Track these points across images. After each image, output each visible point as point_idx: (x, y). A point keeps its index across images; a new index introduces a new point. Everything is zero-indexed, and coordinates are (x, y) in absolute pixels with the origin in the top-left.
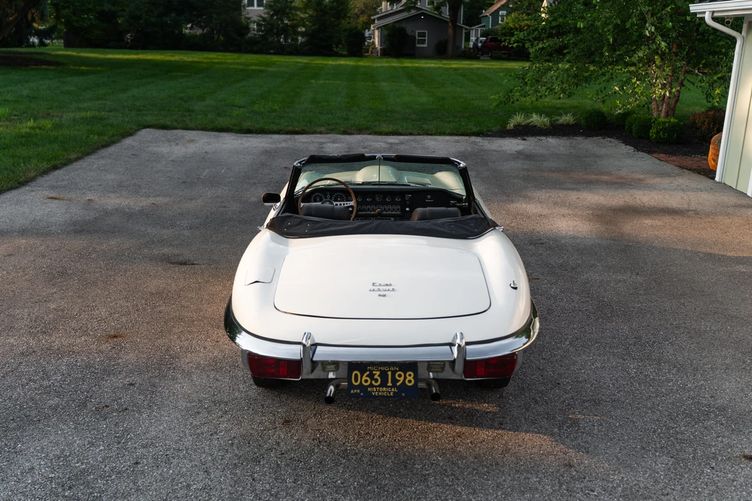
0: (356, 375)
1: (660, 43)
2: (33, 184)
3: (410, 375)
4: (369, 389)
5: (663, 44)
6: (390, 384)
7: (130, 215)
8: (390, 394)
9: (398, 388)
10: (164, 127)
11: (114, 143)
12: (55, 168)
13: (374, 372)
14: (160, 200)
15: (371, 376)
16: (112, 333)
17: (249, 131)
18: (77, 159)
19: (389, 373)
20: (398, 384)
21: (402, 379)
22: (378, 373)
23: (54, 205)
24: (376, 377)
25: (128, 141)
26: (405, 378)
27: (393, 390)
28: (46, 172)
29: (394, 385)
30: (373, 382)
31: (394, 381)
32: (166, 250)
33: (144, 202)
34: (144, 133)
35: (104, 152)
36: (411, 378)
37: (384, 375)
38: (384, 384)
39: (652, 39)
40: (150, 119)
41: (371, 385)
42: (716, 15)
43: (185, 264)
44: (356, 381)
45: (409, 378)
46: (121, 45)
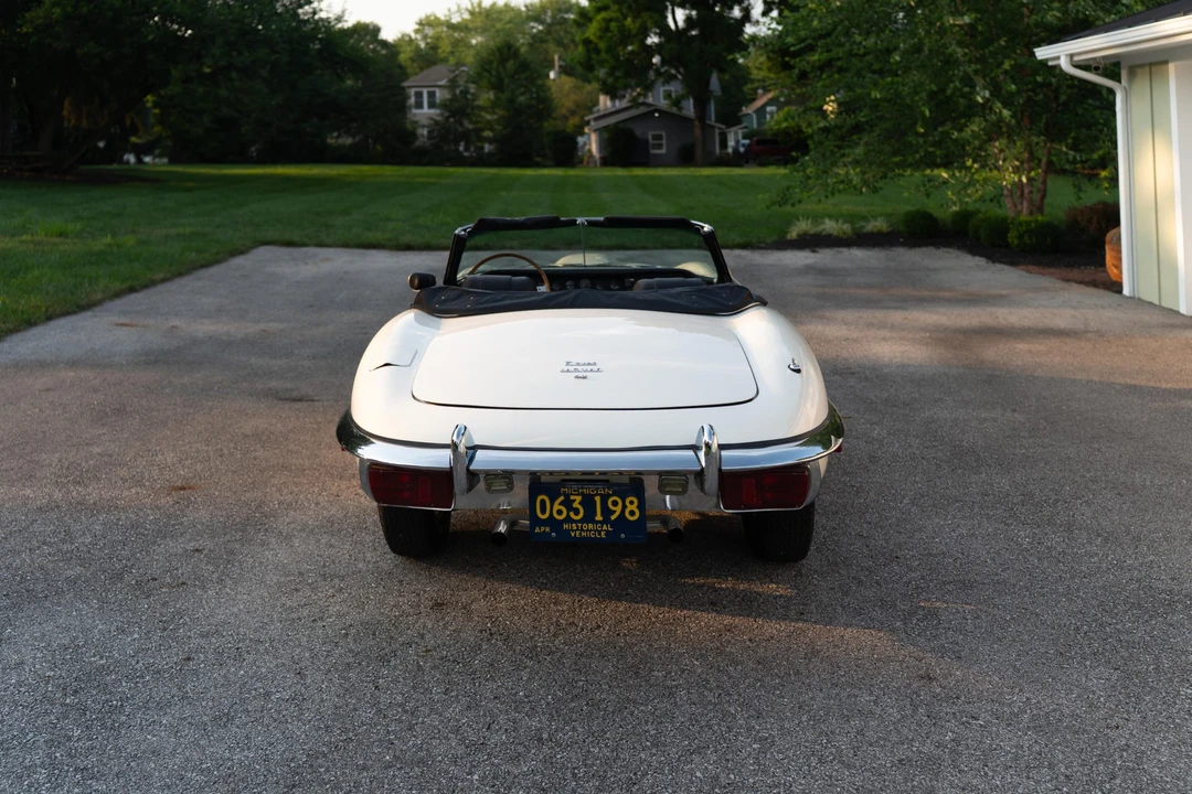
0: (543, 502)
1: (1000, 112)
2: (97, 309)
3: (632, 503)
4: (565, 526)
5: (1006, 113)
6: (599, 518)
7: (228, 344)
8: (600, 534)
9: (613, 524)
11: (217, 262)
12: (132, 290)
13: (572, 498)
14: (274, 326)
15: (568, 503)
16: (180, 484)
17: (408, 248)
18: (163, 281)
19: (598, 499)
20: (613, 518)
21: (618, 509)
22: (579, 498)
23: (122, 333)
24: (576, 505)
25: (238, 261)
26: (624, 507)
27: (605, 527)
28: (118, 295)
29: (606, 520)
30: (572, 514)
31: (607, 512)
32: (273, 384)
33: (251, 328)
34: (263, 252)
35: (203, 273)
36: (634, 507)
37: (588, 502)
38: (589, 517)
39: (987, 108)
40: (271, 234)
41: (568, 520)
42: (1076, 58)
43: (300, 400)
44: (543, 511)
45: (630, 507)
46: (242, 158)
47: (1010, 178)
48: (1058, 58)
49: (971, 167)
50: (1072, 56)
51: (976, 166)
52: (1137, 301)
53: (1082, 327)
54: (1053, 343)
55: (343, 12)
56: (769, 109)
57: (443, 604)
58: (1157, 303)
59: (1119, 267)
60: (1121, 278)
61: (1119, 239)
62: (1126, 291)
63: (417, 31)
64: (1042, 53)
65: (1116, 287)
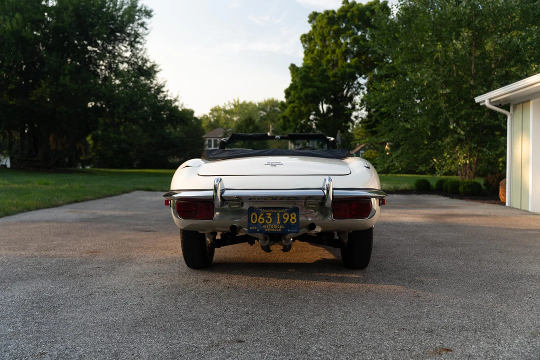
0: (254, 216)
1: (460, 132)
2: (60, 208)
3: (293, 216)
4: (264, 226)
5: (462, 133)
6: (279, 222)
7: (119, 217)
8: (278, 230)
9: (284, 225)
10: (149, 190)
11: (116, 195)
12: (76, 202)
13: (267, 214)
14: (139, 213)
15: (265, 216)
16: (92, 251)
18: (91, 199)
19: (278, 214)
20: (285, 222)
21: (287, 219)
22: (270, 214)
23: (71, 214)
24: (269, 217)
25: (126, 195)
26: (290, 218)
27: (281, 227)
28: (70, 203)
29: (282, 223)
30: (267, 221)
31: (282, 220)
32: (138, 227)
33: (129, 213)
34: (136, 193)
35: (109, 198)
36: (294, 218)
37: (274, 216)
38: (274, 220)
39: (454, 131)
40: (140, 186)
41: (265, 224)
42: (492, 101)
43: (150, 231)
44: (254, 220)
45: (292, 218)
46: (130, 167)
47: (461, 161)
48: (484, 101)
49: (446, 157)
50: (490, 99)
51: (448, 156)
52: (511, 208)
53: (488, 214)
54: (476, 218)
55: (178, 97)
56: (361, 152)
57: (208, 281)
58: (519, 208)
59: (504, 195)
60: (505, 200)
61: (505, 183)
62: (507, 204)
63: (210, 114)
64: (478, 99)
65: (504, 204)
